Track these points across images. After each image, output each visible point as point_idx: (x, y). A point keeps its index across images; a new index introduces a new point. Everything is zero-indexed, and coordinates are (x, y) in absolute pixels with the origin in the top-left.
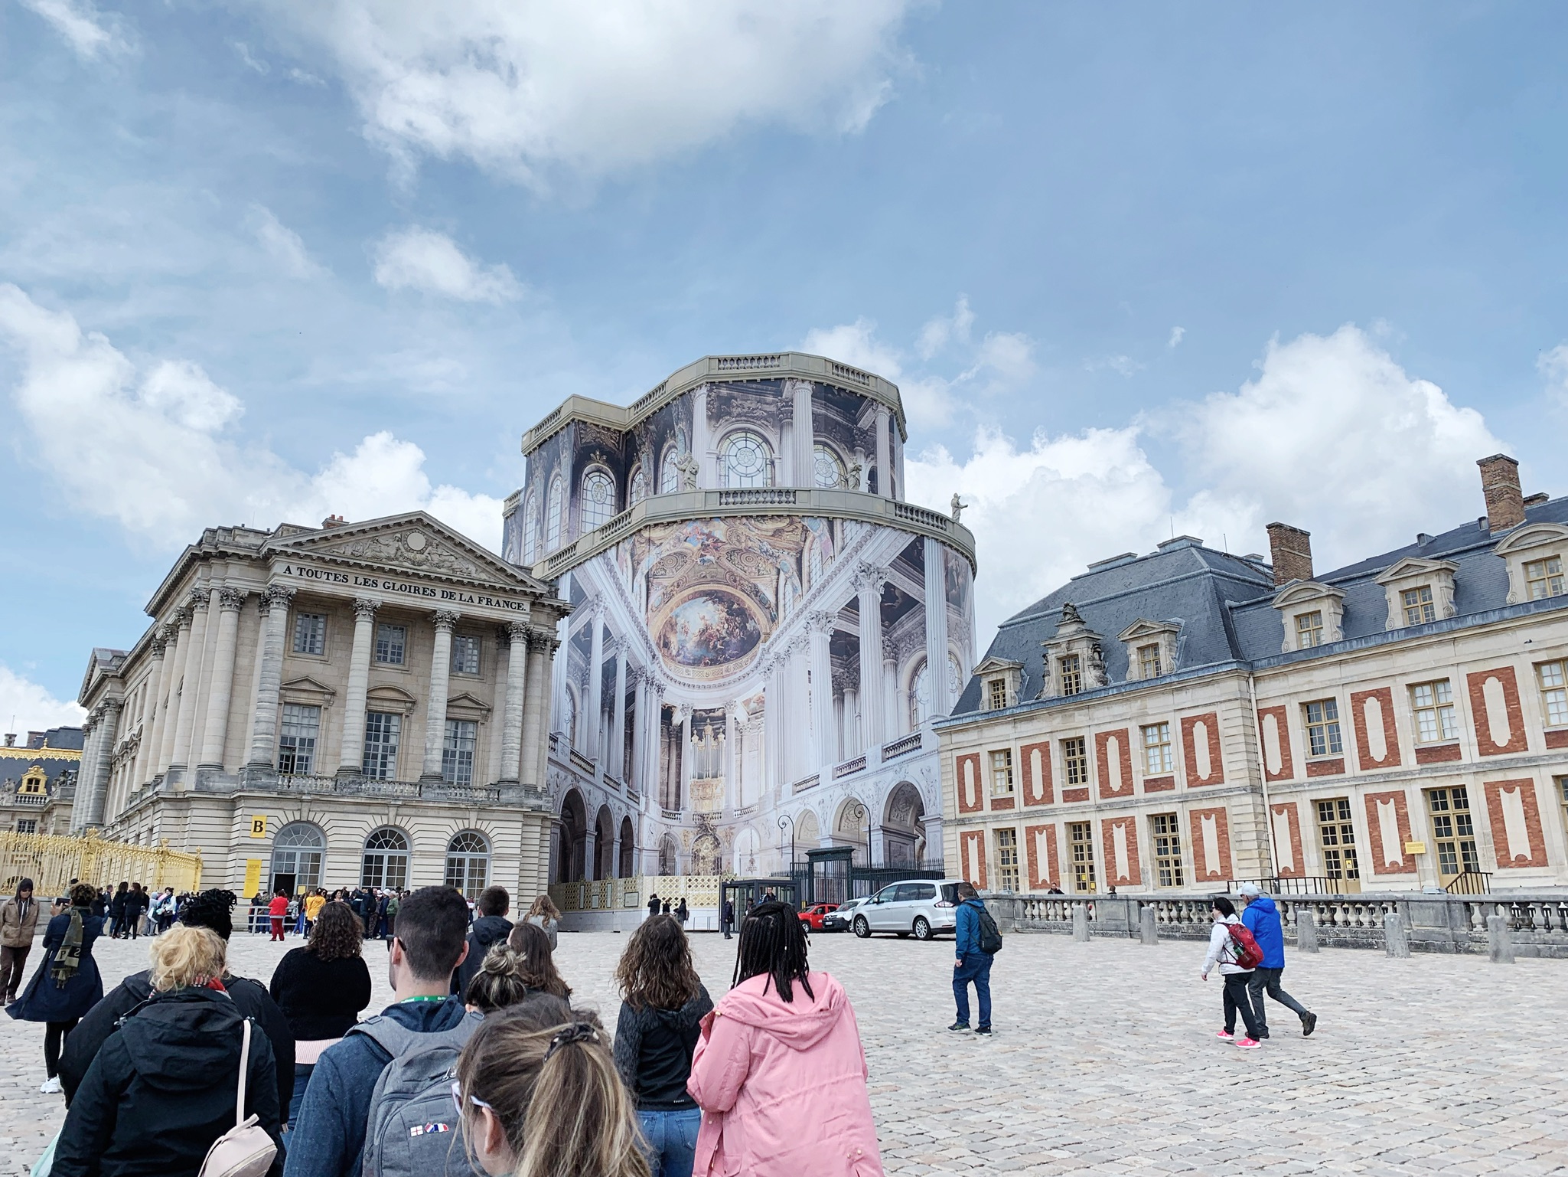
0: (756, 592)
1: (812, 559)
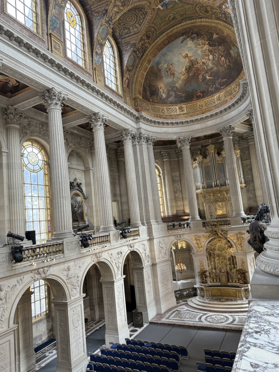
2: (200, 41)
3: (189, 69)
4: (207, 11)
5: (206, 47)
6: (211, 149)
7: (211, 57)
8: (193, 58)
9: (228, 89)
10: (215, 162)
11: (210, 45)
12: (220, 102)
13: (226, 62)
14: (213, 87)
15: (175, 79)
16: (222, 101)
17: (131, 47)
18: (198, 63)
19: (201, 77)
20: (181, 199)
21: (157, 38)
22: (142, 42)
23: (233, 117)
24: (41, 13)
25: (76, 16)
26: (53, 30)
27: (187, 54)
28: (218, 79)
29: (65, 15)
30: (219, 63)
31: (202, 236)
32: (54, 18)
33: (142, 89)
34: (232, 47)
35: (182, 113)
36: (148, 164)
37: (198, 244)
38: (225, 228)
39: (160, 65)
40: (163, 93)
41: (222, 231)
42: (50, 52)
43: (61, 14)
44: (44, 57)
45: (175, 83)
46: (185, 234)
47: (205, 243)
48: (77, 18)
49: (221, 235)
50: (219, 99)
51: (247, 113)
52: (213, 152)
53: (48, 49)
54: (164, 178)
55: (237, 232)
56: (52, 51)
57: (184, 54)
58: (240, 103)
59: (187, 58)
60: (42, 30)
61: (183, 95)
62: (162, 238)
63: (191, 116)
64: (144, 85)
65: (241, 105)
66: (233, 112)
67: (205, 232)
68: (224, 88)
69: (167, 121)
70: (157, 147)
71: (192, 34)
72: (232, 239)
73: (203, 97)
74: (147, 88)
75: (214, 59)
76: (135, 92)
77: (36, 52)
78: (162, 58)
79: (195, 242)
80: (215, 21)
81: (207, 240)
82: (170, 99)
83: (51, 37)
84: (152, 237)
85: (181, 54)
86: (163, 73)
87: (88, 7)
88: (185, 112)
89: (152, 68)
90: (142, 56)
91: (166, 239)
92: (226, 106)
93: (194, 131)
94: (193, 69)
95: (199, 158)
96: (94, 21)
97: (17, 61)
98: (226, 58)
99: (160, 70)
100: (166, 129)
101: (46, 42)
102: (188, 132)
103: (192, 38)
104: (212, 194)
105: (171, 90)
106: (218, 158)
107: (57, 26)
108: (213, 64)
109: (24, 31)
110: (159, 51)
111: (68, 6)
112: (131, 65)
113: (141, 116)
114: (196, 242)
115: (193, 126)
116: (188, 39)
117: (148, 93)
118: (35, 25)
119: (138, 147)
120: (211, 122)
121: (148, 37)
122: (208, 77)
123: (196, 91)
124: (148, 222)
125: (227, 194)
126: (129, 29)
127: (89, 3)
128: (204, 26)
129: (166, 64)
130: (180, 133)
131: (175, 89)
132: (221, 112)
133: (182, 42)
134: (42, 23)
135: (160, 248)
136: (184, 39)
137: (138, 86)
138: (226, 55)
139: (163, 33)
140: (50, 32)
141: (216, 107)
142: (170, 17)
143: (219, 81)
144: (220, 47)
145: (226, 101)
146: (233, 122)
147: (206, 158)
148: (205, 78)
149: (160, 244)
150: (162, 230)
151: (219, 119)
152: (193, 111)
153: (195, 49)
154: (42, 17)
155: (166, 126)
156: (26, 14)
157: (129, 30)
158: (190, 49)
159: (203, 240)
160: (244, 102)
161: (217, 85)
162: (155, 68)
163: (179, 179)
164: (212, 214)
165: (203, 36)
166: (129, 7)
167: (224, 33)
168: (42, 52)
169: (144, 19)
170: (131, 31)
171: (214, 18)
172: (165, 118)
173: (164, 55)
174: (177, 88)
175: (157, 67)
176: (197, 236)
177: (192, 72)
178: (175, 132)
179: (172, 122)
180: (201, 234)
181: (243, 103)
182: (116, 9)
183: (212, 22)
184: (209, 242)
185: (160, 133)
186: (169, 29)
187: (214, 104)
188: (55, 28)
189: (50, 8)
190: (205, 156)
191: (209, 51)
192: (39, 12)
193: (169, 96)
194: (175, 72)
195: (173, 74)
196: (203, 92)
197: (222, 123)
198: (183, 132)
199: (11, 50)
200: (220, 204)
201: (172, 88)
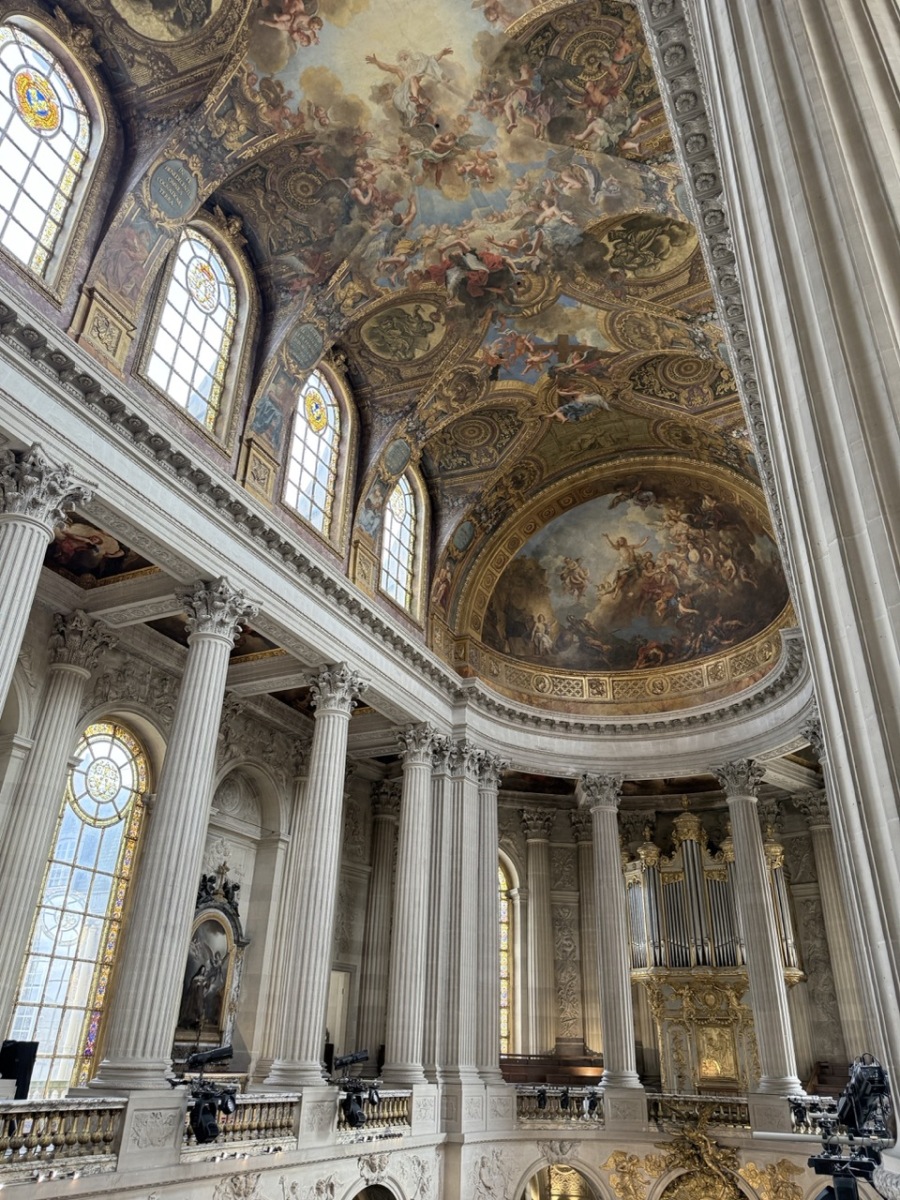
2: (664, 511)
3: (626, 579)
4: (687, 440)
5: (681, 527)
6: (688, 829)
7: (694, 555)
8: (639, 552)
9: (745, 648)
10: (702, 875)
11: (690, 522)
12: (717, 683)
13: (737, 575)
14: (696, 636)
15: (583, 600)
16: (725, 681)
17: (468, 500)
18: (654, 565)
19: (663, 606)
20: (578, 997)
21: (542, 488)
22: (500, 493)
23: (760, 736)
24: (238, 388)
25: (330, 408)
26: (259, 432)
27: (624, 540)
28: (713, 617)
29: (301, 400)
30: (718, 575)
31: (642, 1159)
32: (269, 403)
33: (483, 613)
34: (757, 538)
35: (599, 698)
36: (474, 849)
37: (625, 1189)
38: (730, 1134)
39: (545, 558)
40: (546, 632)
41: (719, 1146)
42: (238, 483)
43: (291, 397)
44: (218, 496)
45: (584, 610)
46: (580, 1141)
47: (652, 1192)
48: (332, 413)
49: (716, 1162)
50: (714, 673)
51: (803, 730)
52: (694, 838)
53: (235, 477)
54: (524, 907)
55: (773, 1158)
56: (243, 481)
57: (615, 538)
58: (781, 696)
59: (622, 550)
60: (230, 427)
61: (605, 647)
62: (491, 1147)
63: (627, 713)
64: (491, 604)
65: (785, 701)
66: (758, 721)
67: (658, 1145)
68: (730, 646)
69: (551, 718)
70: (510, 793)
71: (643, 489)
72: (755, 1186)
73: (666, 662)
74: (500, 615)
75: (701, 560)
76: (462, 618)
77: (199, 480)
78: (553, 540)
79: (614, 1179)
80: (708, 465)
81: (661, 1178)
82: (565, 654)
83: (249, 447)
84: (455, 1138)
85: (607, 536)
86: (550, 580)
87: (366, 390)
88: (609, 697)
89: (519, 562)
90: (495, 528)
91: (508, 1151)
92: (738, 699)
93: (634, 759)
94: (641, 581)
95: (648, 853)
96: (376, 426)
97: (137, 494)
98: (738, 563)
99: (541, 572)
100: (547, 739)
101: (234, 459)
102: (616, 759)
103: (641, 501)
104: (685, 992)
105: (570, 629)
106: (711, 864)
107: (273, 424)
108: (700, 573)
109: (180, 423)
110: (545, 521)
111: (313, 381)
112: (462, 546)
113: (472, 691)
114: (618, 1180)
115: (631, 744)
116: (630, 501)
117: (500, 629)
118: (212, 414)
119: (448, 784)
120: (687, 739)
121: (518, 483)
122: (681, 607)
123: (646, 641)
124: (450, 1068)
125: (738, 998)
126: (468, 456)
127: (371, 381)
128: (676, 474)
129: (562, 558)
130: (589, 758)
131: (582, 628)
132: (721, 714)
133: (612, 506)
134: (233, 412)
135: (483, 1190)
136: (619, 500)
137: (472, 606)
138: (739, 554)
139: (560, 478)
140: (250, 434)
141: (707, 696)
142: (583, 441)
143: (717, 622)
144: (721, 533)
145: (737, 686)
146: (760, 750)
147: (671, 857)
148: (675, 610)
149: (484, 1171)
150: (497, 1113)
151: (714, 734)
152: (632, 699)
153: (648, 527)
154: (237, 395)
155: (545, 730)
156: (196, 386)
157: (468, 459)
158: (634, 527)
159: (645, 1174)
160: (795, 693)
161: (710, 633)
162: (529, 564)
163: (576, 917)
164: (685, 1072)
165: (673, 497)
166: (476, 406)
167: (734, 499)
168: (216, 480)
169: (512, 437)
170: (474, 462)
171: (705, 457)
172: (544, 706)
173: (560, 531)
174: (587, 625)
175: (536, 562)
176: (625, 1154)
177: (636, 588)
178: (573, 753)
179: (566, 720)
180: (639, 1150)
181: (790, 697)
182: (439, 406)
183: (700, 468)
184: (667, 1189)
185: (526, 750)
186: (578, 470)
187: (699, 689)
188: (266, 427)
189: (265, 379)
190: (667, 850)
191: (688, 538)
192: (231, 384)
193: (561, 644)
194: (586, 583)
195: (580, 587)
196: (666, 648)
197: (723, 748)
198: (598, 759)
199: (129, 463)
200: (714, 1033)
201: (572, 623)
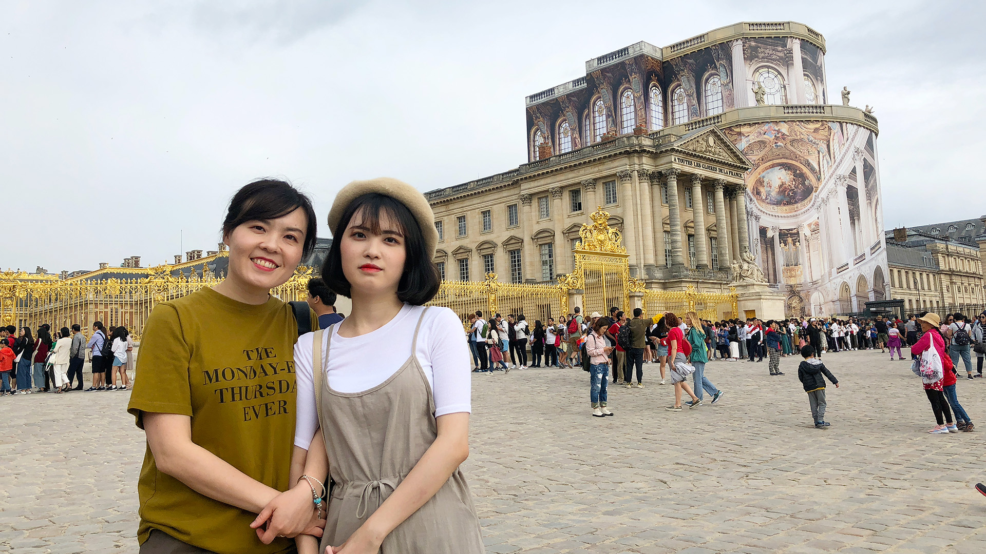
0: (808, 164)
1: (834, 145)
